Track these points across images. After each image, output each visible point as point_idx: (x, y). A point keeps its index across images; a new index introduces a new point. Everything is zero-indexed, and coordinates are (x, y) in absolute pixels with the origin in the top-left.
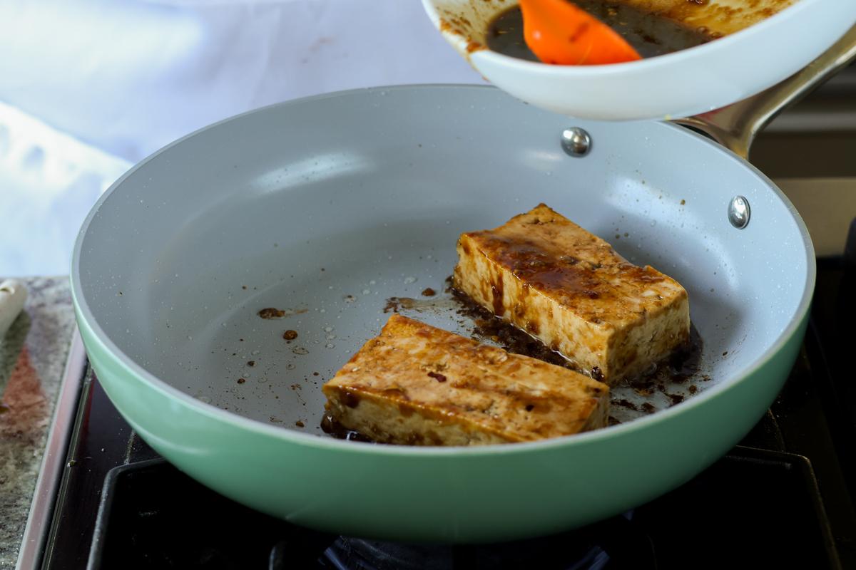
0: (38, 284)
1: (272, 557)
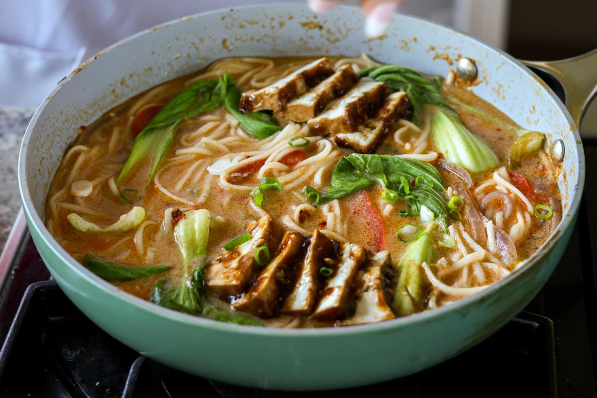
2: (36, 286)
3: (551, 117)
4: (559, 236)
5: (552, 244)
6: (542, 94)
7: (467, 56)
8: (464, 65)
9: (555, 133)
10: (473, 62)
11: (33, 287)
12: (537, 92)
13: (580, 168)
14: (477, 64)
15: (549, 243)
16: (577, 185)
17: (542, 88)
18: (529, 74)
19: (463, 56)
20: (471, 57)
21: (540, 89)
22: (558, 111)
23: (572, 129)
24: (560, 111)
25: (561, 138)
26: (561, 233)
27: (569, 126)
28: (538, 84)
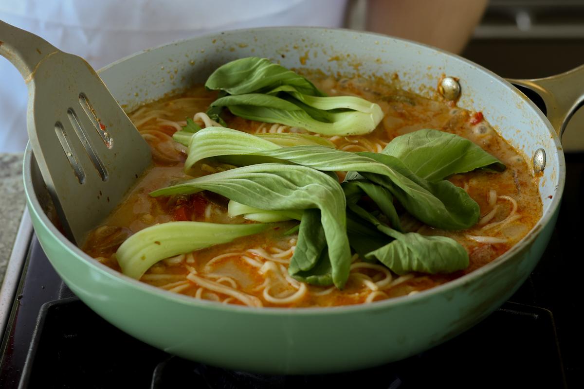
0: (6, 159)
1: (154, 375)
2: (50, 305)
3: (533, 128)
4: (540, 230)
5: (533, 237)
6: (523, 107)
7: (451, 75)
8: (448, 83)
9: (537, 144)
10: (456, 81)
11: (47, 305)
12: (519, 106)
13: (560, 170)
14: (461, 82)
15: (530, 236)
16: (558, 185)
17: (524, 101)
18: (512, 89)
19: (446, 76)
20: (455, 76)
21: (522, 102)
22: (539, 121)
23: (553, 137)
24: (542, 121)
25: (542, 147)
26: (543, 227)
27: (550, 134)
28: (520, 98)
